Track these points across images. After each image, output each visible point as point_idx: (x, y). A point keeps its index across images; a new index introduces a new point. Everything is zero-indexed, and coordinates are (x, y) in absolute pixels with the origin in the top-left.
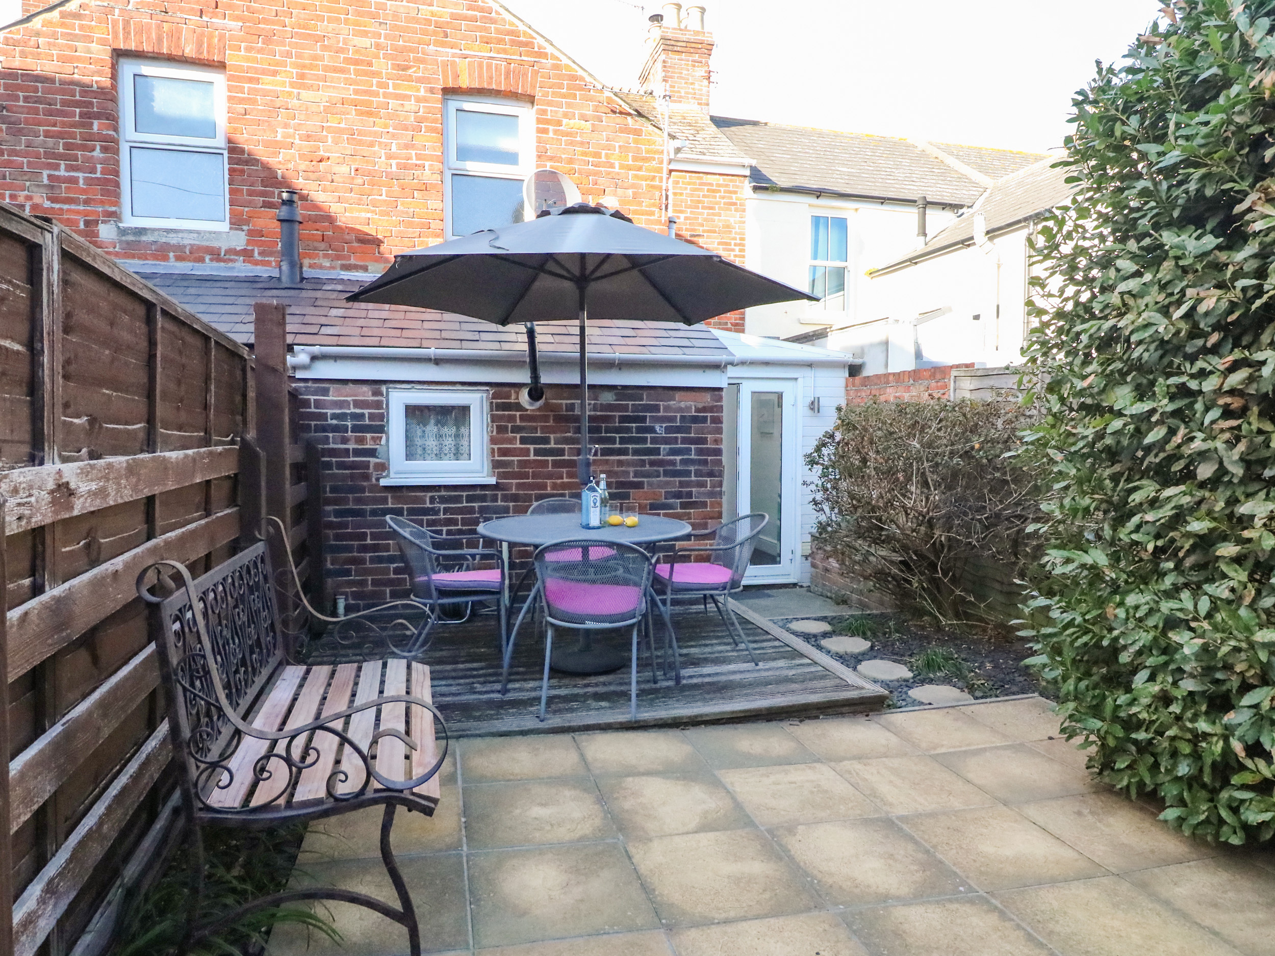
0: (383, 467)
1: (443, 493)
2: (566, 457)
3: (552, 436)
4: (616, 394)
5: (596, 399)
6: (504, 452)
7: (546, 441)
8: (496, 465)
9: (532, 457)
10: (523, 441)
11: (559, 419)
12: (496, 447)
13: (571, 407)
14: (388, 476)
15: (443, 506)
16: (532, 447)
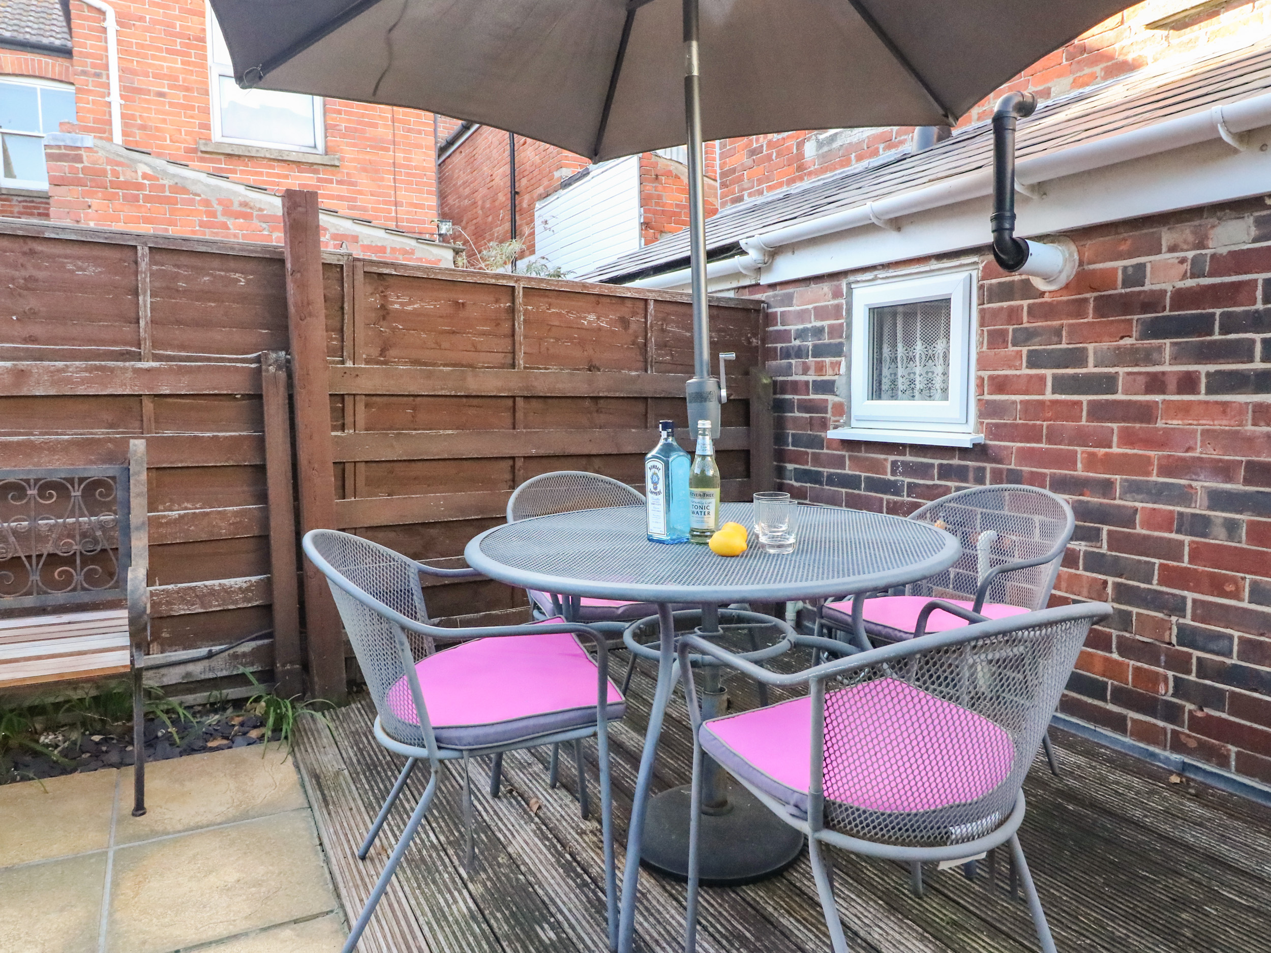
0: (842, 410)
1: (908, 458)
2: (1119, 397)
3: (1091, 347)
4: (1258, 222)
5: (1201, 245)
6: (1000, 386)
7: (1077, 358)
8: (987, 410)
9: (1049, 396)
10: (1034, 360)
11: (1106, 306)
12: (986, 374)
13: (1136, 276)
14: (848, 424)
15: (907, 480)
16: (1049, 373)
